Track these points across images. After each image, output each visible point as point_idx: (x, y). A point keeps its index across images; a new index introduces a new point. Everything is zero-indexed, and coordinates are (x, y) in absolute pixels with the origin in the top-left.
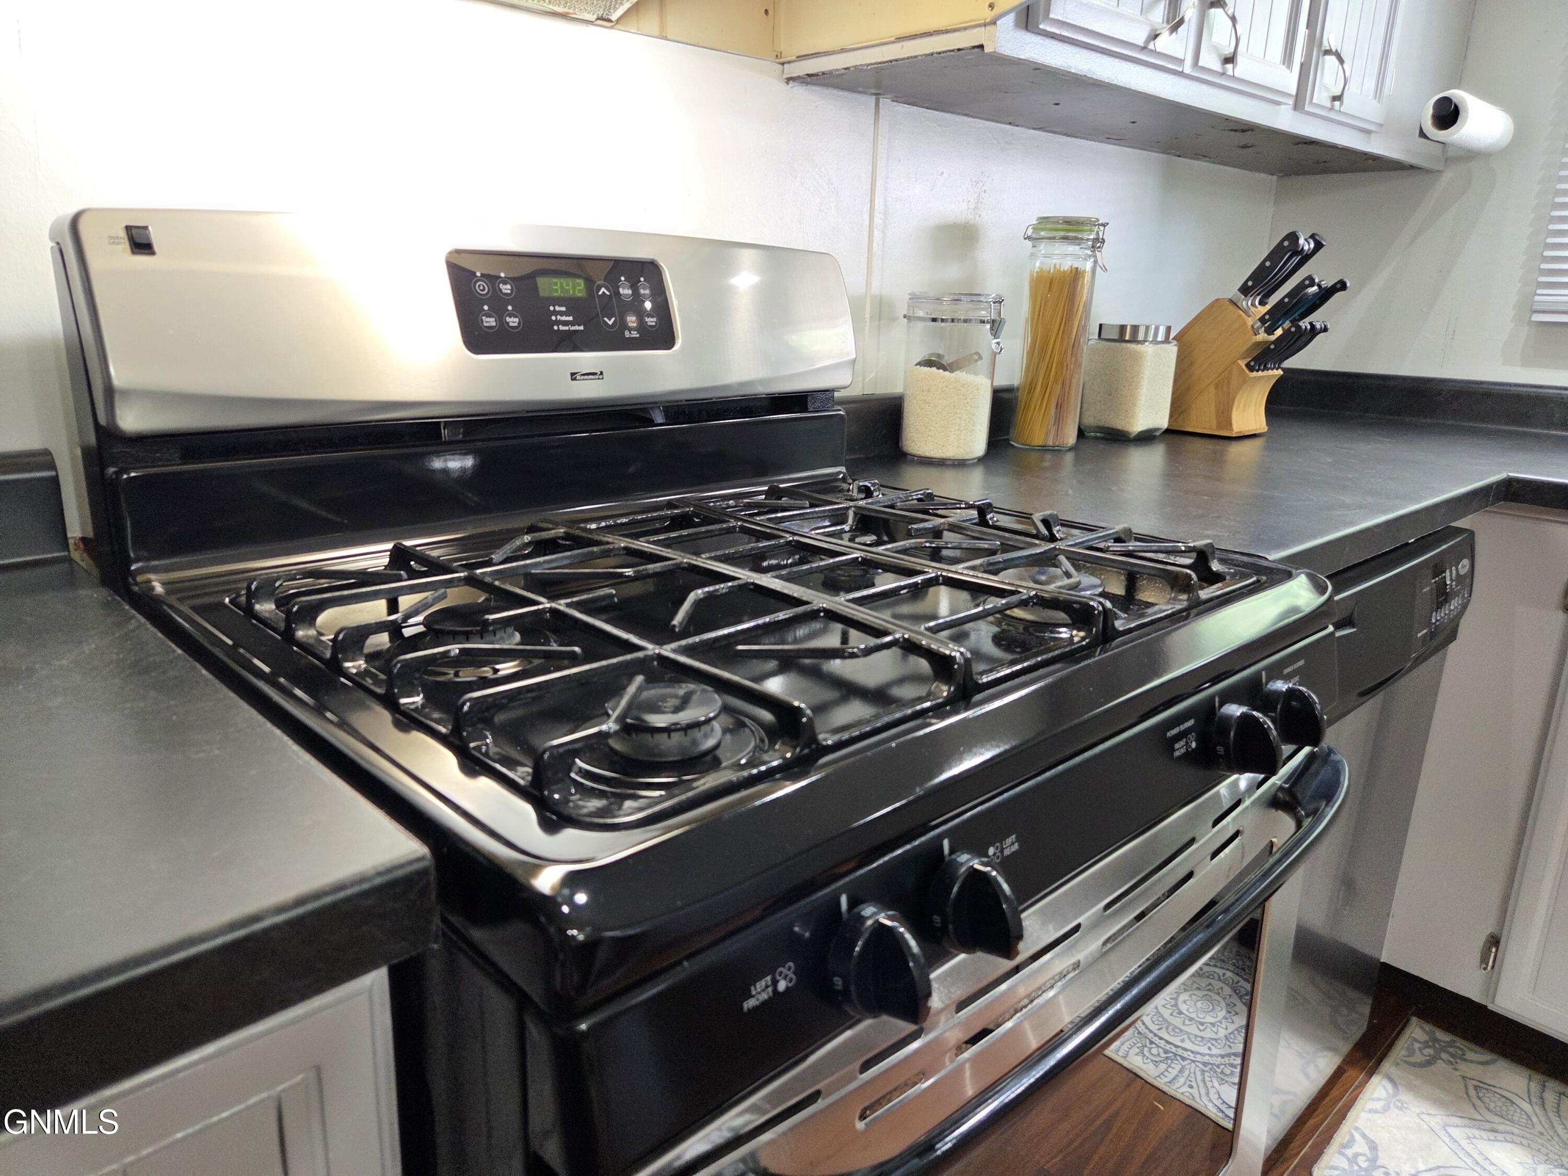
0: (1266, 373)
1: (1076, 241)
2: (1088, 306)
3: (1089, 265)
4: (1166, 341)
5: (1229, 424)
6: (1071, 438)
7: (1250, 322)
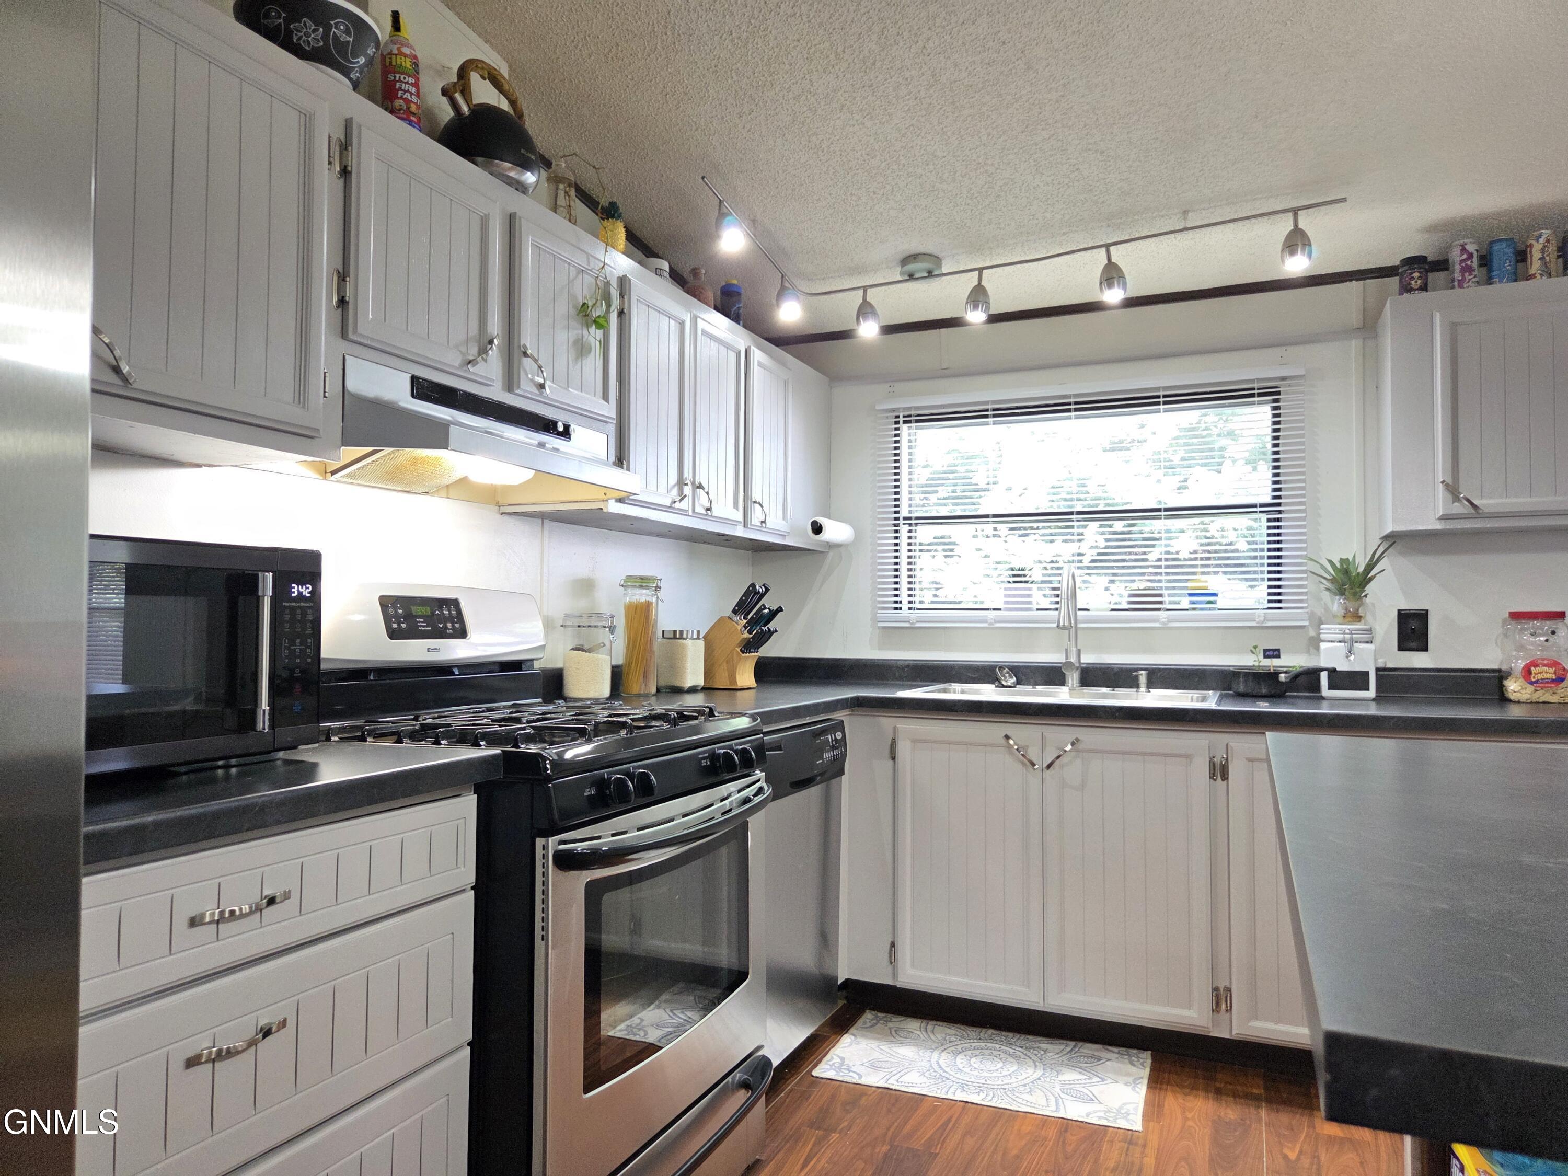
0: (750, 654)
1: (647, 587)
2: (656, 621)
3: (654, 600)
4: (698, 638)
5: (735, 682)
6: (654, 691)
7: (739, 628)
